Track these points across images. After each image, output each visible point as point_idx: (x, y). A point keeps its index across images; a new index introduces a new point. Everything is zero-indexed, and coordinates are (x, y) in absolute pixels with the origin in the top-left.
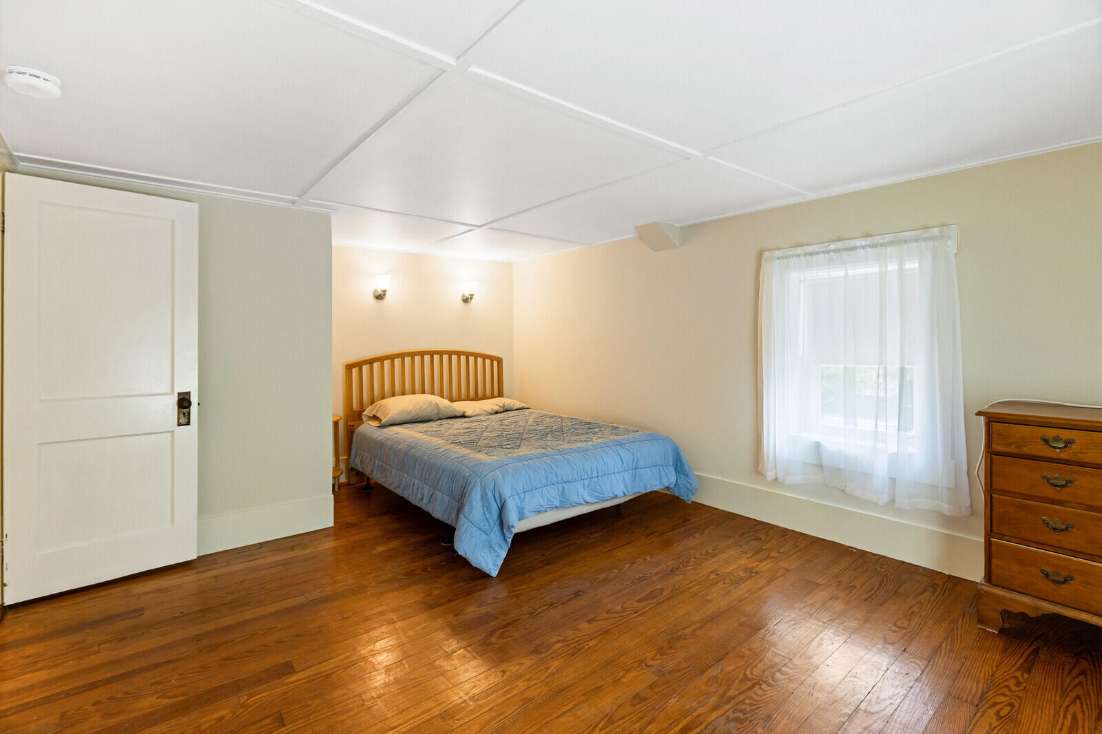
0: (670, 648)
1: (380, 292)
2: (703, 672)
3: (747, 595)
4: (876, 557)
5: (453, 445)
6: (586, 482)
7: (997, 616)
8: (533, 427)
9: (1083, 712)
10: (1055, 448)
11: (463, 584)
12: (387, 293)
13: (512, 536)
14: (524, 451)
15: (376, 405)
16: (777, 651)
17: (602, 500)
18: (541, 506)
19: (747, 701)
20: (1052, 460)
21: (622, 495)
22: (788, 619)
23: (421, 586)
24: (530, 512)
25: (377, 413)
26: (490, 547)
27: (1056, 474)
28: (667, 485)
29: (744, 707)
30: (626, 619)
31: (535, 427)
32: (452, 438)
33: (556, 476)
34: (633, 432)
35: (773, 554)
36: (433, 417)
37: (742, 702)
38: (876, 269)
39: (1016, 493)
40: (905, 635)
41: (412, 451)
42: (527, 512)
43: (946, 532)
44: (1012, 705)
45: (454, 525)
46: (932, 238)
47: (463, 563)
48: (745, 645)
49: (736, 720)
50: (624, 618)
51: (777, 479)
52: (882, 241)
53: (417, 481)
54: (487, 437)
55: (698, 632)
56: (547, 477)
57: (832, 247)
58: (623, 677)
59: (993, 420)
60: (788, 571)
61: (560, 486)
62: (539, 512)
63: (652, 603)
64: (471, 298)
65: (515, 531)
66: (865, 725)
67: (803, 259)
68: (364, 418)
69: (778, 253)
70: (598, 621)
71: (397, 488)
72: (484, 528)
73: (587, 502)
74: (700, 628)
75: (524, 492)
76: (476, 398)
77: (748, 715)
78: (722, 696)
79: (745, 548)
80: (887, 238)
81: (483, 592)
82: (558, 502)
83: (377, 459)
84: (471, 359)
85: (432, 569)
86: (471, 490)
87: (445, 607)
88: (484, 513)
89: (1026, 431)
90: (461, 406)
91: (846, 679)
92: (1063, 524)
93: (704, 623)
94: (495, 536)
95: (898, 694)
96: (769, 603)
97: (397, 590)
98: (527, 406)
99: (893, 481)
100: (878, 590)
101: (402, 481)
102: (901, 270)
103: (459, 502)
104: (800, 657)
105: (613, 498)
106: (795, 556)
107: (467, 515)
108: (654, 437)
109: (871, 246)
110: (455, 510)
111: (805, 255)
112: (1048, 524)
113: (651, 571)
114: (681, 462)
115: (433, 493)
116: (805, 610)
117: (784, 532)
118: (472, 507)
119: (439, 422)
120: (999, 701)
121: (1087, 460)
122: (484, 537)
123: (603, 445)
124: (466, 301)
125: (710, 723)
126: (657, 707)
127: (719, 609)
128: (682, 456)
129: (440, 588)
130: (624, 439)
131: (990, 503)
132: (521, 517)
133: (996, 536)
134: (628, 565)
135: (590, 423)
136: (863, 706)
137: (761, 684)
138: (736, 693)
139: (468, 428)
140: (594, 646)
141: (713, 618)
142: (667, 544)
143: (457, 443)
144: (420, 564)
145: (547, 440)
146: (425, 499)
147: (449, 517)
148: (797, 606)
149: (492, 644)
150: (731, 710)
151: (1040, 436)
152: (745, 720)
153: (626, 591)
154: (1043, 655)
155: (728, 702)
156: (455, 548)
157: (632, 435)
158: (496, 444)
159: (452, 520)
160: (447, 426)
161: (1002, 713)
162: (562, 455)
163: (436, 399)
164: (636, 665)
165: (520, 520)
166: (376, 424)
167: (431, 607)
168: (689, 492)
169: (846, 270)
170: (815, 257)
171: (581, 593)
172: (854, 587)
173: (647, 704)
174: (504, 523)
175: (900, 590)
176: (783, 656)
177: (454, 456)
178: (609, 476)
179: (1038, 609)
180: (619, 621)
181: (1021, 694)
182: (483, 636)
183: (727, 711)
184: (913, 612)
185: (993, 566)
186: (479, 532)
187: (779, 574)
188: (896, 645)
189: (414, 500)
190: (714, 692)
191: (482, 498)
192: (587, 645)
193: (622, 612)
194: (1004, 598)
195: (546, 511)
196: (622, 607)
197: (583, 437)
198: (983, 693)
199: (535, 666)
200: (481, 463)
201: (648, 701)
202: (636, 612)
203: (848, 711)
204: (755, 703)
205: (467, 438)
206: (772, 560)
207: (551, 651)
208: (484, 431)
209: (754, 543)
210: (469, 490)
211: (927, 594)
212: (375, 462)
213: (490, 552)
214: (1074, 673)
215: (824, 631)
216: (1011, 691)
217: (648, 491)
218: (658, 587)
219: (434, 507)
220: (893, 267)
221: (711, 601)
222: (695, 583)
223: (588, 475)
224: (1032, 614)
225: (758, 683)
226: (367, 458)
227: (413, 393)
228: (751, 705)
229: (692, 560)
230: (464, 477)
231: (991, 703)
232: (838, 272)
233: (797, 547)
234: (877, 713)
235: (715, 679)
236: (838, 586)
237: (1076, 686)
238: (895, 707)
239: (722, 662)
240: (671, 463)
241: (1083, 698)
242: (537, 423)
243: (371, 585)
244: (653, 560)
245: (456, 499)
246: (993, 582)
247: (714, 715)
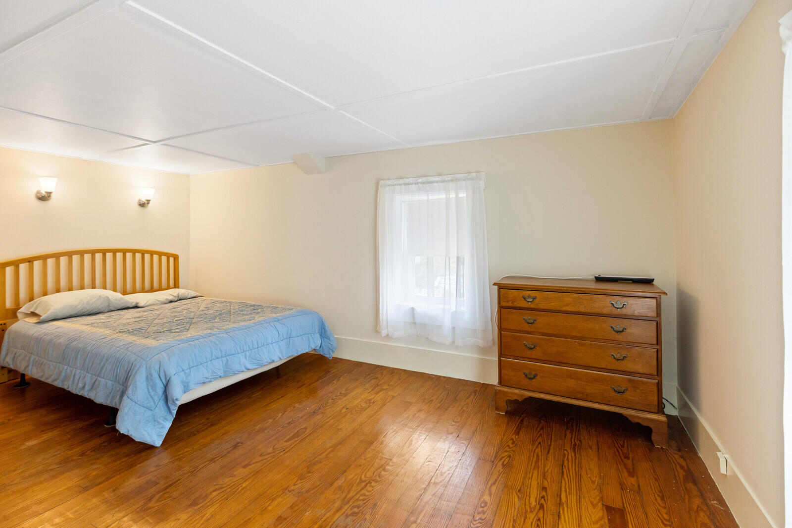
0: (309, 472)
1: (44, 193)
2: (331, 485)
3: (366, 420)
4: (445, 379)
5: (121, 334)
6: (248, 353)
7: (504, 404)
8: (204, 312)
9: (541, 451)
10: (528, 302)
11: (125, 459)
12: (52, 194)
13: (177, 408)
14: (192, 333)
15: (35, 302)
16: (383, 456)
17: (262, 366)
18: (206, 378)
19: (361, 498)
20: (527, 309)
21: (279, 359)
22: (392, 431)
23: (77, 471)
24: (195, 384)
25: (36, 309)
26: (155, 421)
27: (529, 316)
28: (313, 347)
29: (358, 503)
30: (276, 458)
31: (206, 312)
32: (121, 327)
33: (221, 351)
34: (289, 309)
35: (384, 388)
36: (102, 310)
37: (358, 500)
38: (444, 196)
39: (512, 330)
40: (459, 426)
41: (75, 343)
42: (191, 385)
43: (482, 357)
44: (509, 456)
45: (118, 408)
46: (472, 179)
47: (126, 440)
48: (363, 457)
49: (354, 514)
50: (275, 457)
51: (388, 335)
52: (447, 179)
53: (78, 371)
54: (157, 324)
55: (331, 455)
56: (212, 353)
57: (420, 180)
58: (269, 505)
59: (502, 288)
60: (393, 397)
61: (224, 359)
62: (204, 383)
63: (298, 440)
64: (148, 203)
65: (179, 403)
66: (433, 493)
67: (403, 186)
68: (19, 315)
69: (388, 182)
70: (251, 465)
71: (55, 380)
72: (149, 405)
73: (248, 369)
74: (332, 451)
75: (190, 368)
76: (152, 290)
77: (361, 508)
78: (344, 499)
79: (367, 386)
80: (449, 177)
81: (145, 463)
82: (222, 372)
83: (33, 354)
84: (147, 256)
85: (91, 452)
86: (136, 372)
87: (101, 486)
88: (149, 392)
89: (515, 292)
90: (132, 299)
91: (424, 465)
92: (532, 345)
93: (334, 447)
94: (161, 410)
95: (453, 466)
96: (380, 423)
97: (46, 480)
98: (200, 295)
99: (454, 328)
100: (445, 400)
101: (61, 372)
102: (457, 198)
103: (123, 385)
104: (397, 456)
105: (270, 363)
106: (399, 386)
107: (130, 396)
108: (305, 312)
109: (442, 182)
110: (119, 393)
111: (405, 184)
112: (526, 345)
113: (299, 415)
114: (324, 329)
115: (95, 381)
116: (402, 422)
117: (393, 371)
118: (136, 390)
119: (109, 314)
120: (504, 456)
121: (542, 307)
122: (149, 413)
123: (263, 322)
124: (142, 205)
125: (334, 522)
126: (295, 522)
127: (346, 434)
128: (326, 325)
129: (98, 468)
130: (281, 316)
131: (500, 336)
132: (186, 389)
133: (503, 356)
134: (281, 414)
135: (254, 305)
136: (432, 481)
137: (371, 483)
138: (354, 494)
139: (139, 318)
140: (247, 486)
141: (341, 442)
142: (313, 392)
143: (124, 331)
144: (78, 449)
145: (215, 322)
146: (86, 387)
147: (112, 401)
148: (397, 421)
149: (150, 508)
150: (349, 509)
151: (522, 295)
152: (358, 513)
153: (277, 435)
154: (525, 423)
155: (348, 502)
156: (117, 428)
157: (288, 312)
158: (165, 329)
159: (116, 403)
160: (117, 317)
161: (505, 463)
162: (226, 333)
163: (109, 293)
164: (281, 493)
165: (185, 393)
166: (34, 320)
167: (86, 489)
168: (331, 351)
169: (428, 196)
170: (410, 186)
171: (239, 444)
172: (432, 400)
173: (287, 522)
174: (169, 398)
175: (457, 398)
176: (387, 459)
177: (121, 344)
178: (268, 346)
179: (522, 395)
180: (271, 459)
181: (514, 448)
182: (141, 503)
183: (346, 510)
184: (464, 410)
185: (502, 374)
186: (143, 410)
187: (388, 400)
188: (454, 434)
189: (75, 390)
190: (338, 498)
191: (147, 378)
192: (241, 486)
193: (273, 452)
194: (507, 392)
195: (211, 381)
196: (273, 448)
197: (247, 317)
198: (497, 453)
199: (191, 518)
200: (148, 348)
201: (288, 520)
202: (284, 450)
203: (424, 486)
204: (366, 498)
205: (137, 326)
206: (384, 391)
207: (208, 500)
208: (156, 319)
209: (373, 381)
210: (133, 374)
211: (472, 397)
212: (30, 358)
213: (154, 426)
214: (539, 429)
215: (413, 434)
216: (510, 448)
217: (299, 354)
218: (303, 427)
219: (96, 394)
220: (453, 196)
221: (341, 429)
222: (331, 418)
223: (249, 347)
224: (520, 399)
225: (369, 482)
226: (20, 355)
227: (82, 287)
228: (364, 500)
229: (330, 401)
230: (129, 362)
231: (500, 457)
232: (423, 197)
233: (400, 379)
234: (441, 482)
235: (340, 488)
236: (423, 401)
237: (539, 437)
238: (450, 475)
239: (346, 473)
240: (317, 331)
241: (542, 443)
242: (208, 308)
243: (15, 482)
244: (301, 406)
245: (121, 382)
246: (502, 384)
247: (338, 515)
